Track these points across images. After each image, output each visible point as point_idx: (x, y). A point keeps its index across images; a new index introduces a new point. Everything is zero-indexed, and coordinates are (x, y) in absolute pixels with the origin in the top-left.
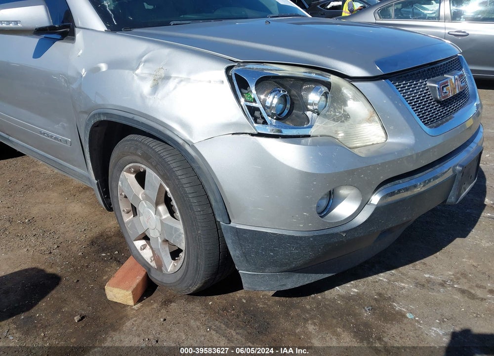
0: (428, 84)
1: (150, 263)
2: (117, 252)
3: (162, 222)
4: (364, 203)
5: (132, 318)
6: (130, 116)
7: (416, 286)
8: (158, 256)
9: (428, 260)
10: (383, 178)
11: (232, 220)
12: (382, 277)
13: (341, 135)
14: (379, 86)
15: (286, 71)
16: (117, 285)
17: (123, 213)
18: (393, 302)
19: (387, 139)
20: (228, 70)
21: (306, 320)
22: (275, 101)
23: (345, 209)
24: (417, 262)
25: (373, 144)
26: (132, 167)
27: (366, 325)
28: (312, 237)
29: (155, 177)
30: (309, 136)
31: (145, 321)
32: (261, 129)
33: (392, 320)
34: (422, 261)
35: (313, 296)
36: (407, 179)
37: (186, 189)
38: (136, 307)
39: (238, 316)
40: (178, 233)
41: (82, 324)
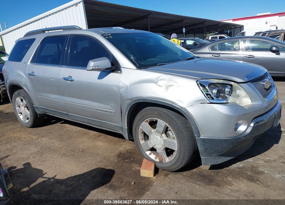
0: (261, 83)
1: (155, 160)
2: (132, 159)
3: (164, 140)
4: (249, 126)
5: (155, 182)
6: (156, 100)
7: (265, 162)
8: (161, 156)
9: (266, 153)
10: (254, 117)
11: (201, 136)
12: (250, 160)
13: (238, 102)
14: (248, 85)
15: (216, 81)
16: (146, 169)
17: (140, 140)
18: (258, 168)
19: (252, 103)
20: (197, 81)
21: (226, 177)
22: (216, 92)
23: (242, 128)
24: (262, 154)
25: (248, 105)
26: (149, 120)
27: (251, 176)
28: (232, 139)
29: (163, 122)
30: (228, 103)
31: (161, 182)
32: (212, 101)
33: (260, 174)
34: (264, 153)
35: (225, 168)
36: (261, 117)
37: (180, 125)
38: (154, 178)
39: (198, 177)
40: (174, 144)
41: (136, 185)
